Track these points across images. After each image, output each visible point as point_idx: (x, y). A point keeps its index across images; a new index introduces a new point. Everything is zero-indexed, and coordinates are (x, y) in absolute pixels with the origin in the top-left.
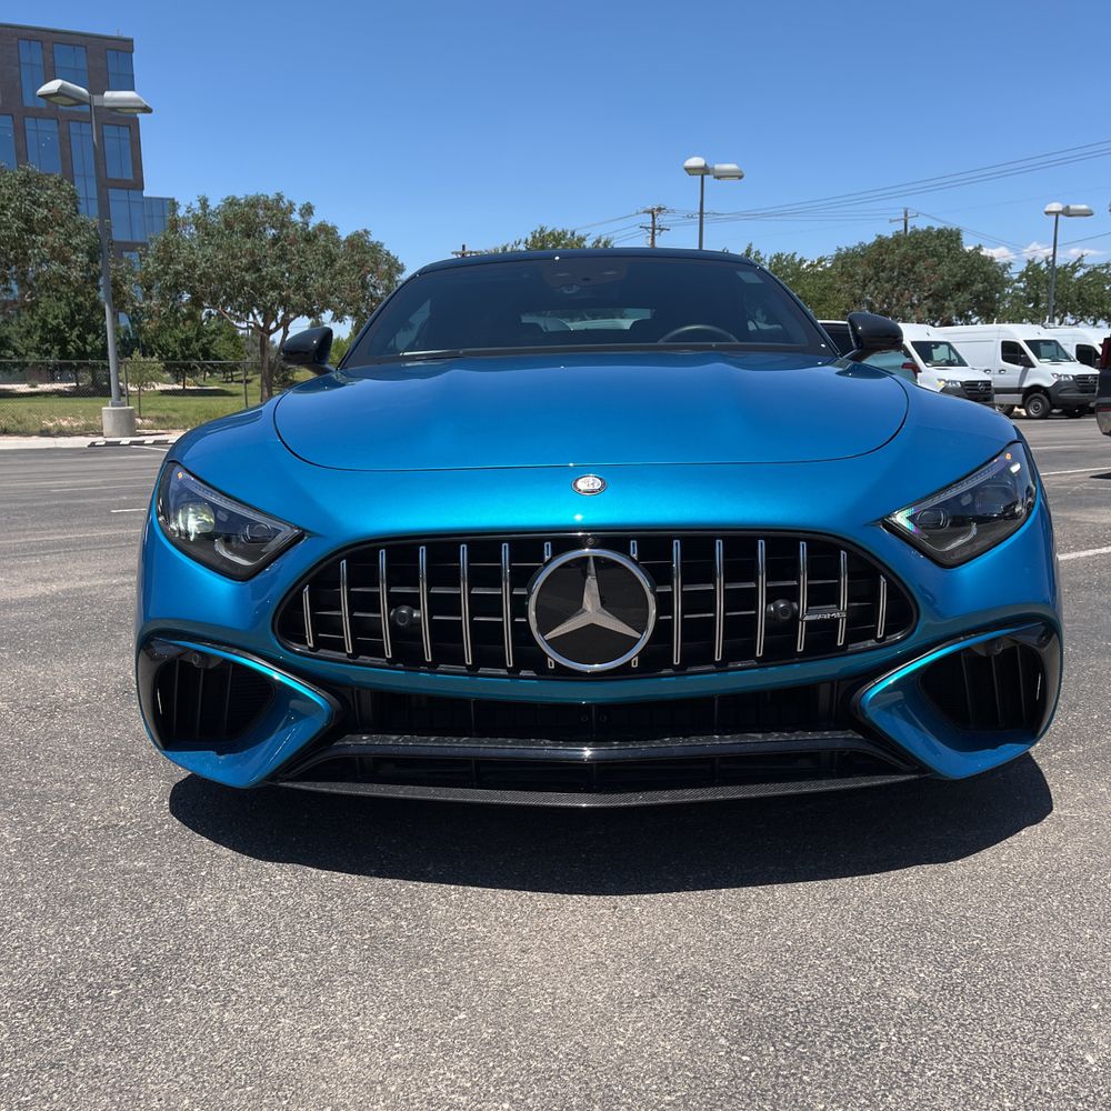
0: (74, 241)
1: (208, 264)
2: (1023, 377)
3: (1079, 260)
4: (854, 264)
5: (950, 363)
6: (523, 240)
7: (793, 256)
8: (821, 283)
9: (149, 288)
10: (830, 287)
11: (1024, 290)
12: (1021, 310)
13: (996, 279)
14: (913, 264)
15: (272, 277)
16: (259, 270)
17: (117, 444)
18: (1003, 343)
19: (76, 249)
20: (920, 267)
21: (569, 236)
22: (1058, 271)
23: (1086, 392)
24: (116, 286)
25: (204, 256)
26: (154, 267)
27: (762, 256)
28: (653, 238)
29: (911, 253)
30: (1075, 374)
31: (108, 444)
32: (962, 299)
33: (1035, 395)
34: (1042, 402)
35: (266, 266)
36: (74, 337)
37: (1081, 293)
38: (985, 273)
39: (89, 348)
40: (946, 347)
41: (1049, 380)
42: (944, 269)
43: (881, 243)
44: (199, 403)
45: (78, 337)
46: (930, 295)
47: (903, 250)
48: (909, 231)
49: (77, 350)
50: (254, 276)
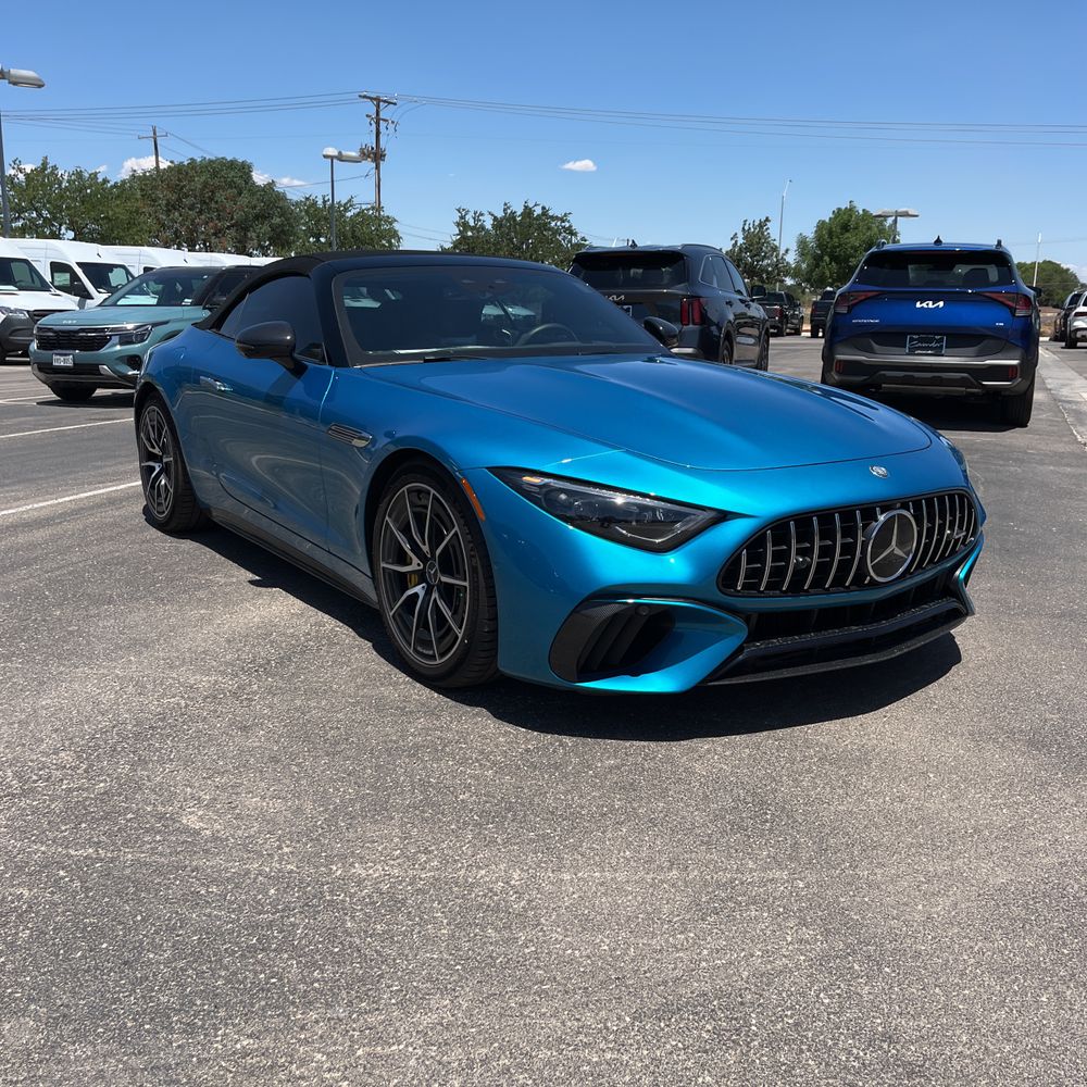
3: (350, 201)
4: (155, 188)
14: (214, 192)
20: (221, 196)
22: (336, 209)
27: (60, 171)
32: (262, 231)
42: (243, 201)
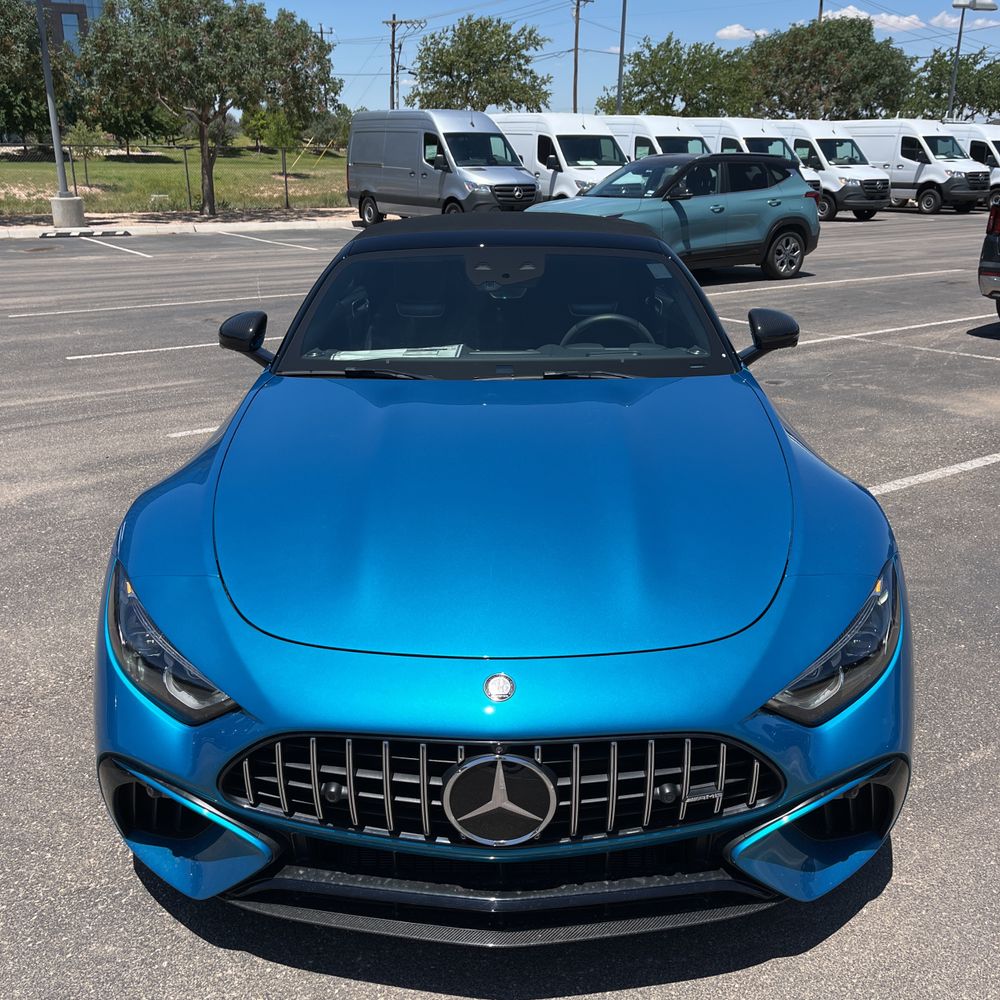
0: (14, 31)
1: (145, 53)
2: (919, 173)
3: (981, 52)
4: (769, 54)
5: (852, 161)
6: (451, 27)
7: (711, 46)
8: (736, 74)
9: (89, 74)
10: (745, 79)
11: (927, 80)
12: (924, 101)
13: (903, 72)
14: (826, 54)
15: (208, 68)
16: (195, 59)
17: (67, 235)
18: (904, 138)
19: (16, 38)
20: (832, 57)
21: (495, 23)
22: (962, 62)
23: (976, 189)
24: (57, 74)
25: (141, 45)
26: (93, 55)
27: (682, 45)
28: (578, 10)
29: (823, 43)
30: (968, 171)
31: (59, 235)
32: (868, 91)
33: (931, 190)
34: (934, 197)
35: (202, 55)
36: (19, 102)
37: (980, 86)
38: (893, 66)
39: (34, 114)
40: (850, 144)
41: (944, 177)
42: (853, 61)
43: (796, 35)
44: (143, 171)
45: (23, 101)
46: (839, 87)
47: (816, 40)
48: (823, 20)
49: (23, 114)
50: (191, 67)
